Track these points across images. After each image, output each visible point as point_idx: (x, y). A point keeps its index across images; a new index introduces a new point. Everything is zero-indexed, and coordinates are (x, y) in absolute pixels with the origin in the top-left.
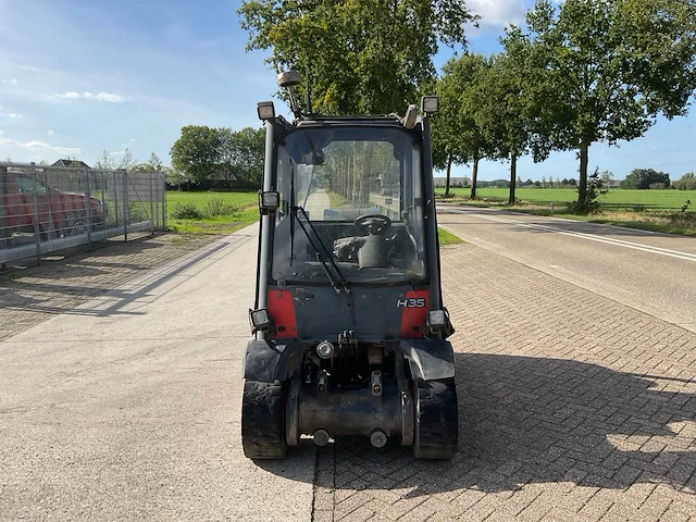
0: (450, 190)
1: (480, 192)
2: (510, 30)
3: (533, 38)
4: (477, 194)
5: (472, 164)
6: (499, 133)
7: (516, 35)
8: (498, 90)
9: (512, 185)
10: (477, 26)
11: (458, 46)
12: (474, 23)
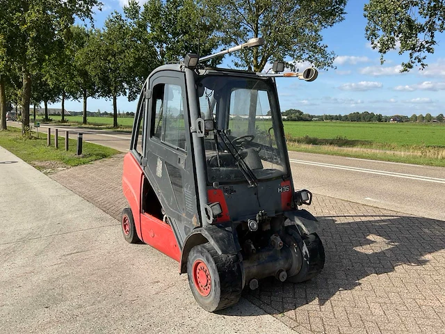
0: (65, 117)
1: (89, 119)
2: (115, 15)
3: (129, 22)
4: (88, 121)
5: (82, 100)
6: (105, 80)
7: (119, 18)
8: (103, 53)
9: (115, 115)
10: (101, 10)
11: (87, 20)
12: (98, 7)
